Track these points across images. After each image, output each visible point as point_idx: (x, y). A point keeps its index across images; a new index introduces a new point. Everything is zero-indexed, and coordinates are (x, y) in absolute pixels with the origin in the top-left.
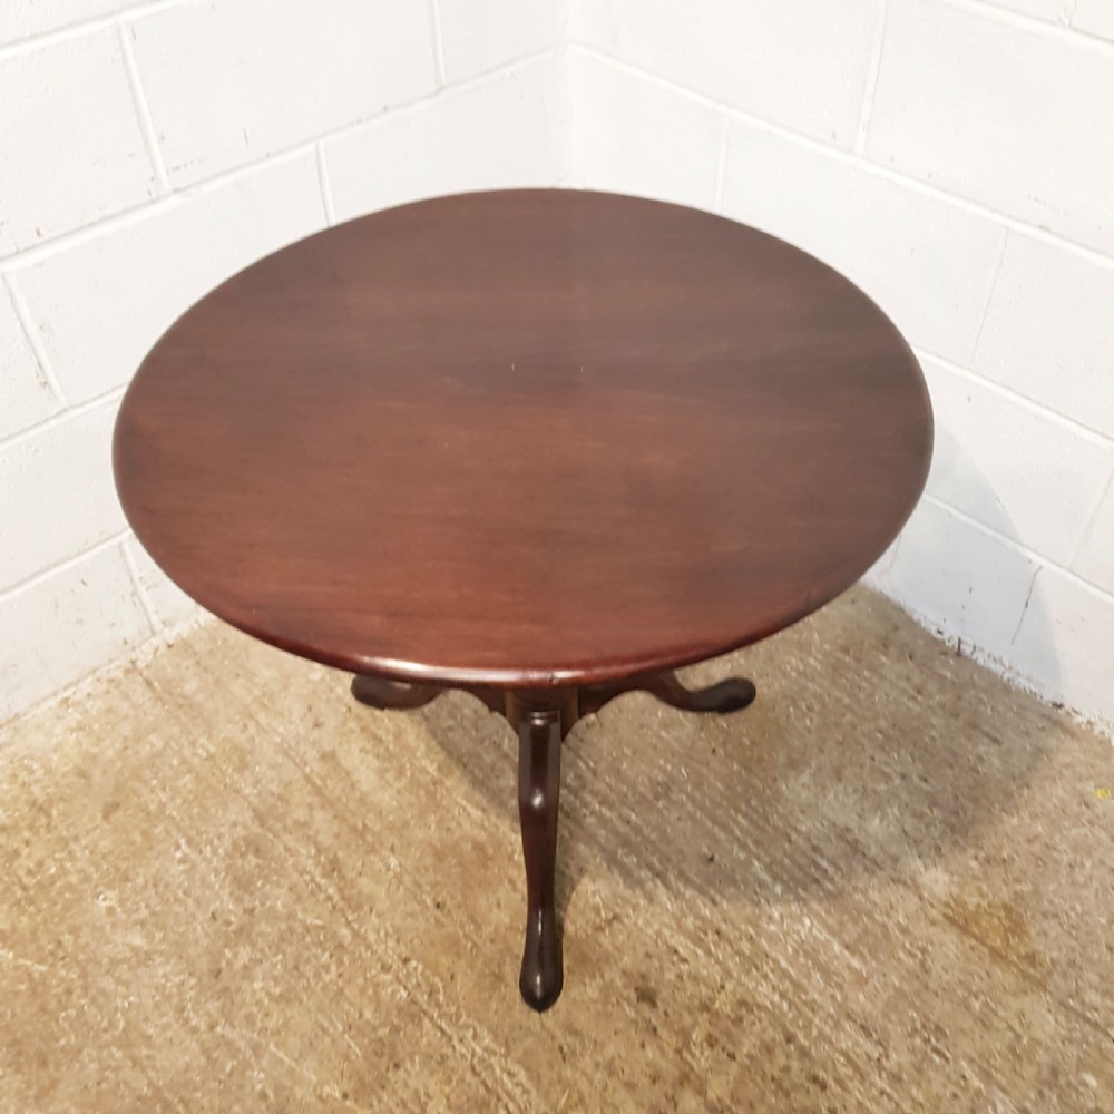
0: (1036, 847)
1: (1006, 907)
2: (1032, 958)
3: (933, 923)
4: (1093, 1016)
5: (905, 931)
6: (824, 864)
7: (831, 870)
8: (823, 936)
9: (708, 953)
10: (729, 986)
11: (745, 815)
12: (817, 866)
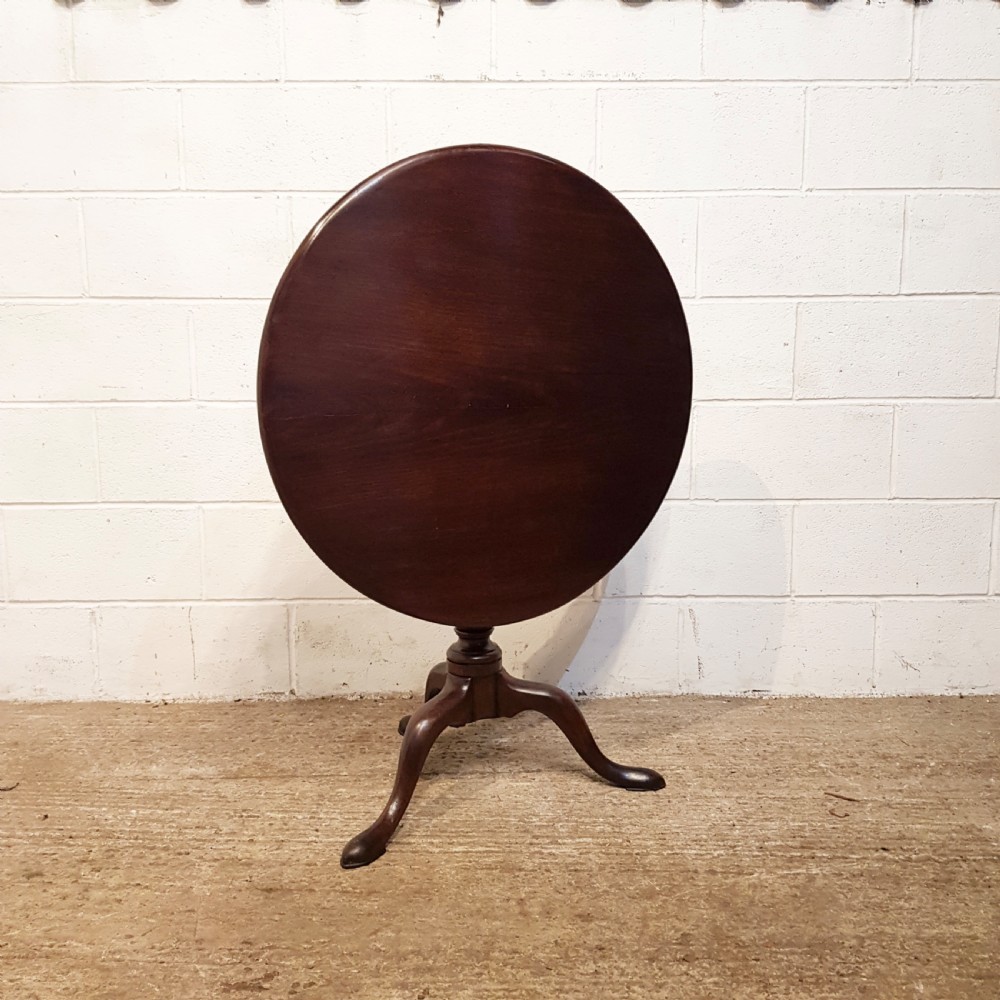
0: (258, 741)
1: (254, 763)
2: (282, 771)
3: (215, 783)
4: (329, 774)
5: (200, 791)
6: (130, 791)
7: (137, 791)
8: (148, 812)
9: (69, 846)
10: (93, 850)
11: (60, 796)
12: (126, 793)
